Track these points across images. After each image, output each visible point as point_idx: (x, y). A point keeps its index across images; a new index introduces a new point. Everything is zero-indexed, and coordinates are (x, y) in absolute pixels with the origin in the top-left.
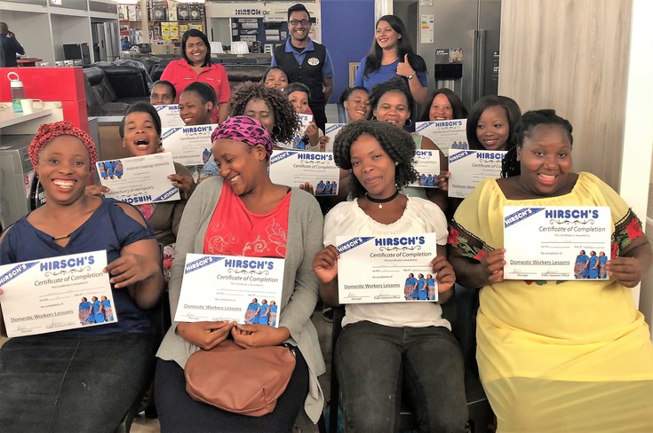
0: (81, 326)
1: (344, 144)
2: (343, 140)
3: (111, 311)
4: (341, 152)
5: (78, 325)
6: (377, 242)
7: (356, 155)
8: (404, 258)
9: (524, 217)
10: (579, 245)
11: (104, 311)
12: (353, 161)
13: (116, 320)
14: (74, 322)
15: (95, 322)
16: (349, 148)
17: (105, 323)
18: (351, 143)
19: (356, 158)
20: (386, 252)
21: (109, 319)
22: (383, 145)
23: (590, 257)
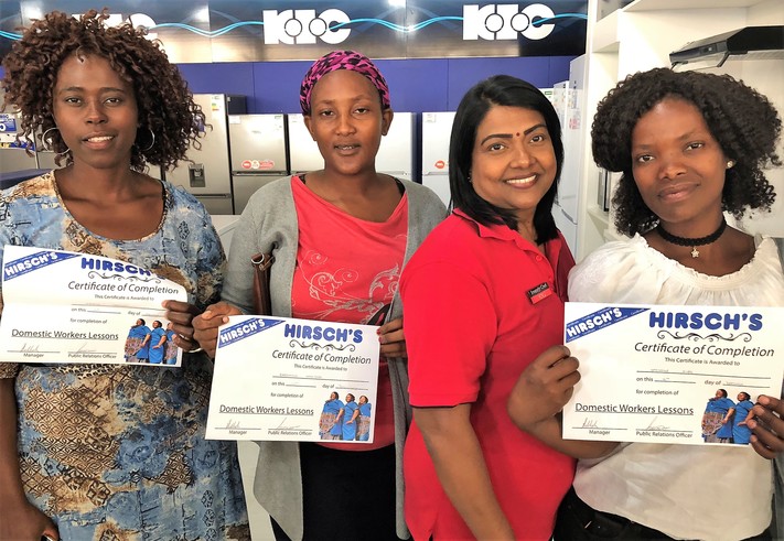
1: (625, 115)
2: (623, 108)
4: (612, 134)
6: (653, 320)
7: (647, 141)
8: (709, 358)
12: (637, 152)
16: (632, 125)
18: (639, 115)
19: (645, 147)
20: (670, 341)
22: (712, 123)
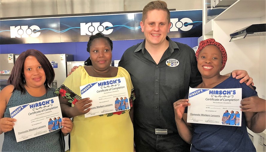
0: (221, 124)
3: (239, 120)
5: (220, 124)
9: (89, 88)
10: (115, 96)
11: (235, 119)
13: (240, 125)
14: (219, 121)
15: (229, 124)
17: (234, 125)
21: (237, 124)
23: (120, 100)
